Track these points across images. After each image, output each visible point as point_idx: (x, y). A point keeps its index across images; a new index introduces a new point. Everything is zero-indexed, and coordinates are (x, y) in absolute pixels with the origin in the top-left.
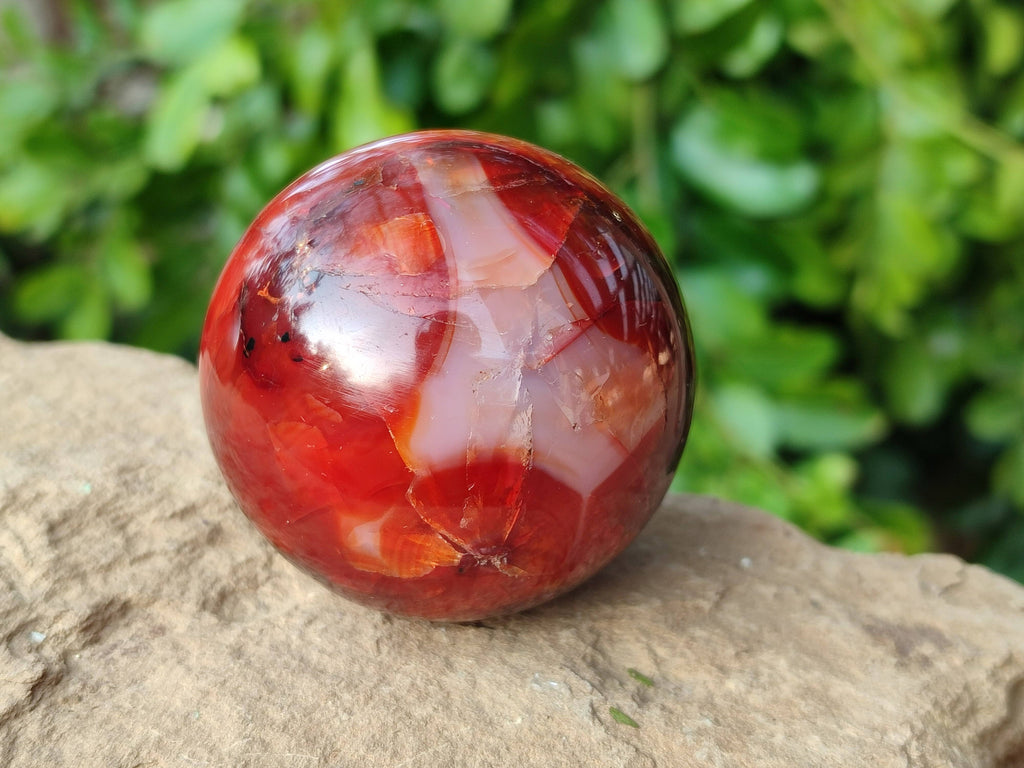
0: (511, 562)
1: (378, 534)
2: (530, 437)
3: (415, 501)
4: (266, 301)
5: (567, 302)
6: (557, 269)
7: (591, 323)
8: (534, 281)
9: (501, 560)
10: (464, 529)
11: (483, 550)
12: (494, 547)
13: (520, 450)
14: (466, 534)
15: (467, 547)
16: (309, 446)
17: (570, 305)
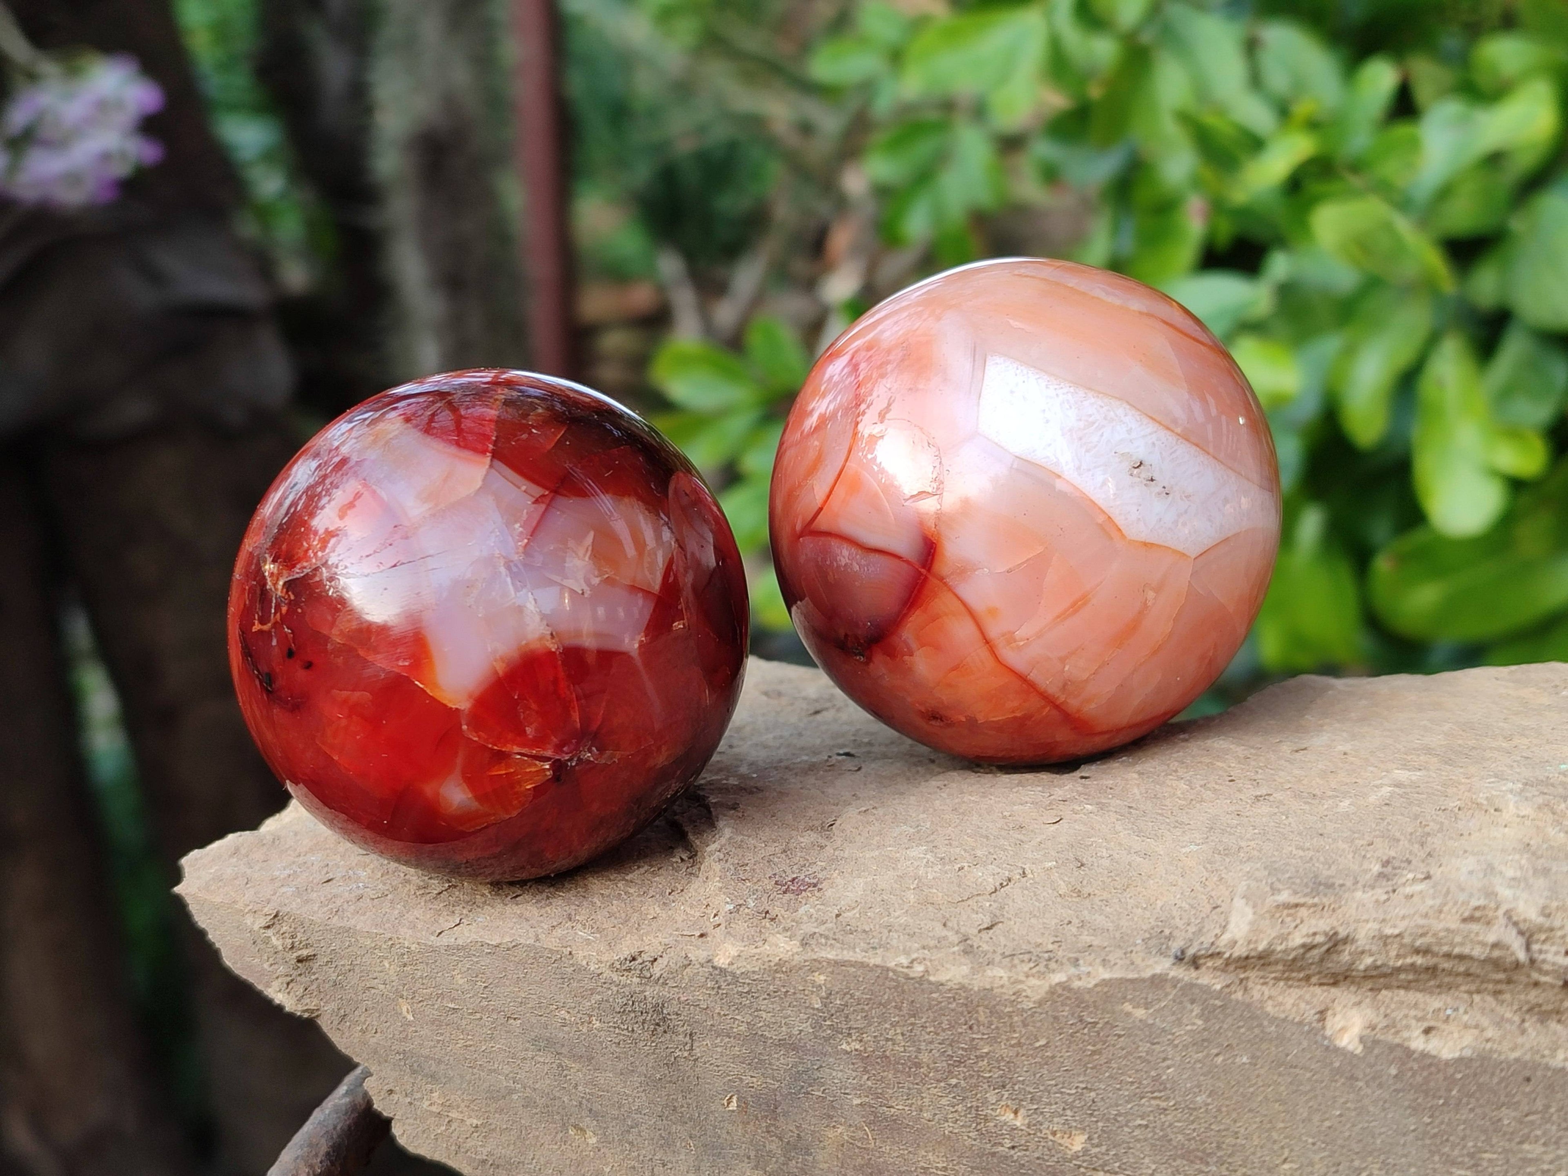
0: (601, 750)
1: (464, 784)
2: (545, 623)
3: (475, 734)
4: (261, 632)
5: (519, 488)
6: (497, 463)
7: (552, 494)
8: (479, 484)
9: (590, 751)
10: (534, 737)
11: (565, 749)
12: (574, 741)
13: (541, 638)
14: (540, 741)
15: (549, 753)
16: (358, 737)
17: (524, 488)
